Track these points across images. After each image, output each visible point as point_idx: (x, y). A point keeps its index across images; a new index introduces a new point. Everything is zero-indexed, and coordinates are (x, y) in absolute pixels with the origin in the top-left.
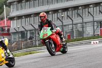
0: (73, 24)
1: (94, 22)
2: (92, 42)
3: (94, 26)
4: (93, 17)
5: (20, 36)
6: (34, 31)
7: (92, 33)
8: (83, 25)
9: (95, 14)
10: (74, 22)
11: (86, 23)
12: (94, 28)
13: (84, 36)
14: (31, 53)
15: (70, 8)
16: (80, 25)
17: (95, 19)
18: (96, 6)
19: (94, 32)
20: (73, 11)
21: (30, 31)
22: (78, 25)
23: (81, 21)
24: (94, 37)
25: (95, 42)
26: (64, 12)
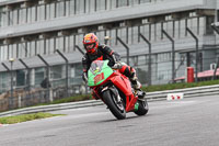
0: (128, 57)
1: (174, 52)
2: (169, 95)
3: (173, 61)
4: (173, 42)
5: (15, 79)
6: (43, 70)
7: (170, 77)
8: (150, 59)
9: (176, 35)
10: (132, 53)
11: (156, 54)
12: (173, 66)
13: (153, 83)
14: (37, 118)
15: (122, 21)
16: (144, 58)
17: (177, 47)
18: (179, 19)
19: (174, 74)
20: (130, 29)
21: (36, 69)
22: (140, 58)
23: (145, 50)
24: (174, 85)
25: (175, 95)
26: (110, 29)
